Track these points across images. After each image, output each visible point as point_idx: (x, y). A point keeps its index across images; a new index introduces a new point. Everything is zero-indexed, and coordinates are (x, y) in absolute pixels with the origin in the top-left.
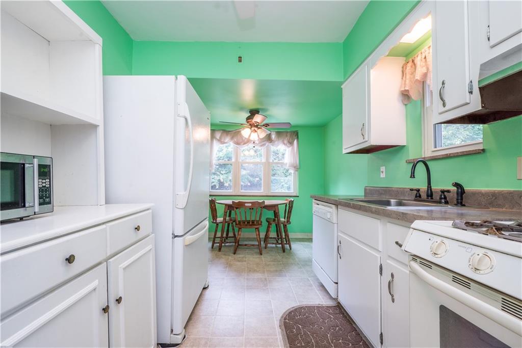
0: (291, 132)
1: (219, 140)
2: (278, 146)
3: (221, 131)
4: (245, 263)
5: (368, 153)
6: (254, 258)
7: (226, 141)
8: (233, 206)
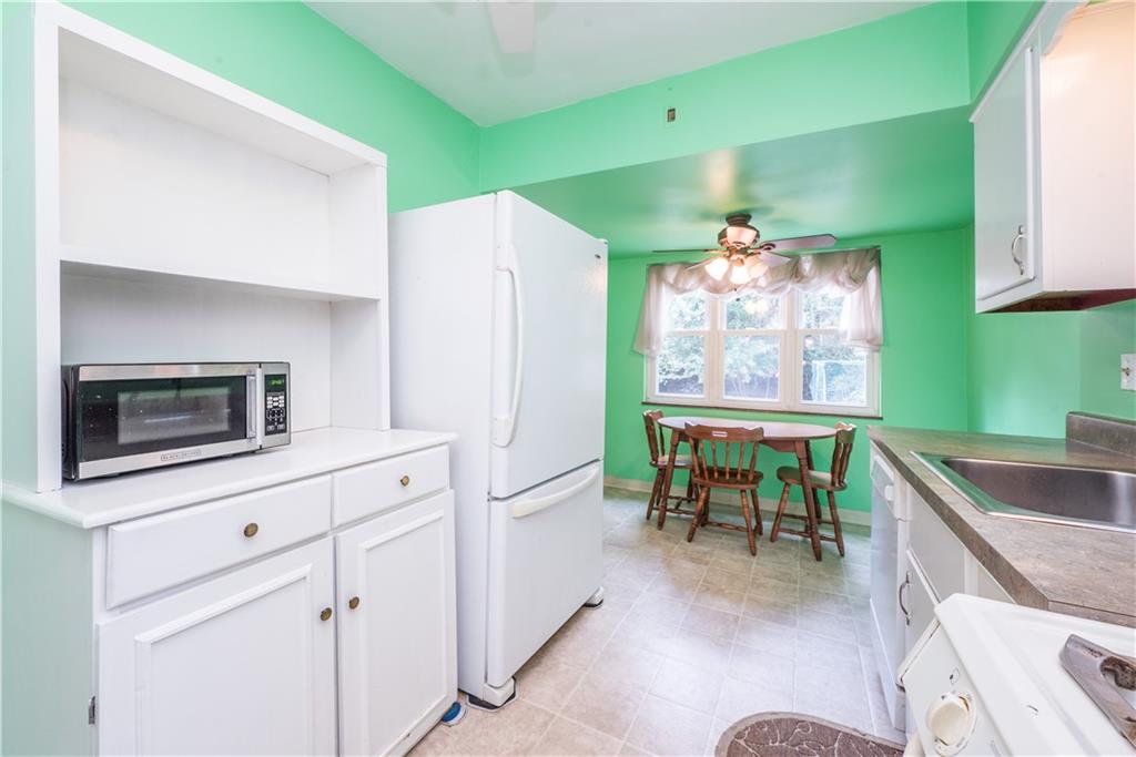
0: (859, 251)
1: (672, 286)
2: (820, 287)
3: (679, 266)
4: (705, 568)
5: (1079, 309)
6: (732, 559)
7: (688, 287)
8: (688, 434)
